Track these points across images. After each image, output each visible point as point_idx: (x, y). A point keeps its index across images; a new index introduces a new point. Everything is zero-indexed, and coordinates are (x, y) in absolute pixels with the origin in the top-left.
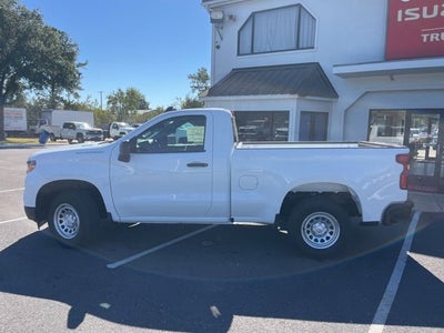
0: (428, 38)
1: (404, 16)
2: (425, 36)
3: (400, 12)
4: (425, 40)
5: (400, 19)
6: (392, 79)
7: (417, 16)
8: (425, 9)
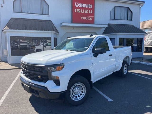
0: (83, 18)
1: (77, 11)
2: (82, 17)
3: (75, 9)
4: (82, 19)
5: (75, 12)
6: (74, 29)
7: (80, 12)
8: (81, 10)
